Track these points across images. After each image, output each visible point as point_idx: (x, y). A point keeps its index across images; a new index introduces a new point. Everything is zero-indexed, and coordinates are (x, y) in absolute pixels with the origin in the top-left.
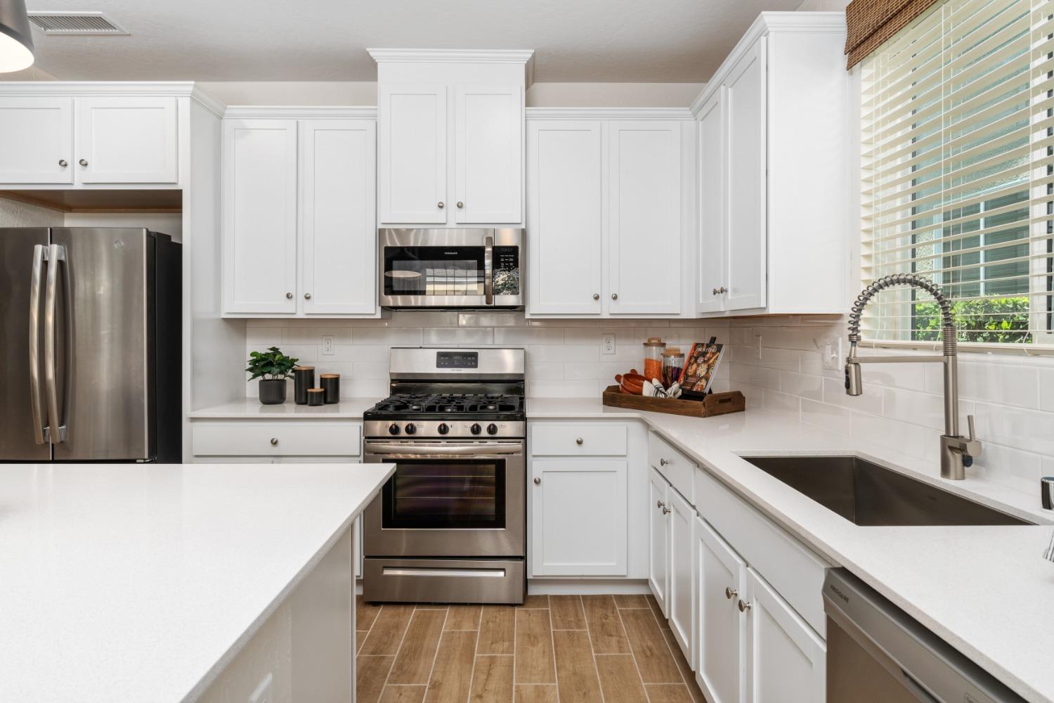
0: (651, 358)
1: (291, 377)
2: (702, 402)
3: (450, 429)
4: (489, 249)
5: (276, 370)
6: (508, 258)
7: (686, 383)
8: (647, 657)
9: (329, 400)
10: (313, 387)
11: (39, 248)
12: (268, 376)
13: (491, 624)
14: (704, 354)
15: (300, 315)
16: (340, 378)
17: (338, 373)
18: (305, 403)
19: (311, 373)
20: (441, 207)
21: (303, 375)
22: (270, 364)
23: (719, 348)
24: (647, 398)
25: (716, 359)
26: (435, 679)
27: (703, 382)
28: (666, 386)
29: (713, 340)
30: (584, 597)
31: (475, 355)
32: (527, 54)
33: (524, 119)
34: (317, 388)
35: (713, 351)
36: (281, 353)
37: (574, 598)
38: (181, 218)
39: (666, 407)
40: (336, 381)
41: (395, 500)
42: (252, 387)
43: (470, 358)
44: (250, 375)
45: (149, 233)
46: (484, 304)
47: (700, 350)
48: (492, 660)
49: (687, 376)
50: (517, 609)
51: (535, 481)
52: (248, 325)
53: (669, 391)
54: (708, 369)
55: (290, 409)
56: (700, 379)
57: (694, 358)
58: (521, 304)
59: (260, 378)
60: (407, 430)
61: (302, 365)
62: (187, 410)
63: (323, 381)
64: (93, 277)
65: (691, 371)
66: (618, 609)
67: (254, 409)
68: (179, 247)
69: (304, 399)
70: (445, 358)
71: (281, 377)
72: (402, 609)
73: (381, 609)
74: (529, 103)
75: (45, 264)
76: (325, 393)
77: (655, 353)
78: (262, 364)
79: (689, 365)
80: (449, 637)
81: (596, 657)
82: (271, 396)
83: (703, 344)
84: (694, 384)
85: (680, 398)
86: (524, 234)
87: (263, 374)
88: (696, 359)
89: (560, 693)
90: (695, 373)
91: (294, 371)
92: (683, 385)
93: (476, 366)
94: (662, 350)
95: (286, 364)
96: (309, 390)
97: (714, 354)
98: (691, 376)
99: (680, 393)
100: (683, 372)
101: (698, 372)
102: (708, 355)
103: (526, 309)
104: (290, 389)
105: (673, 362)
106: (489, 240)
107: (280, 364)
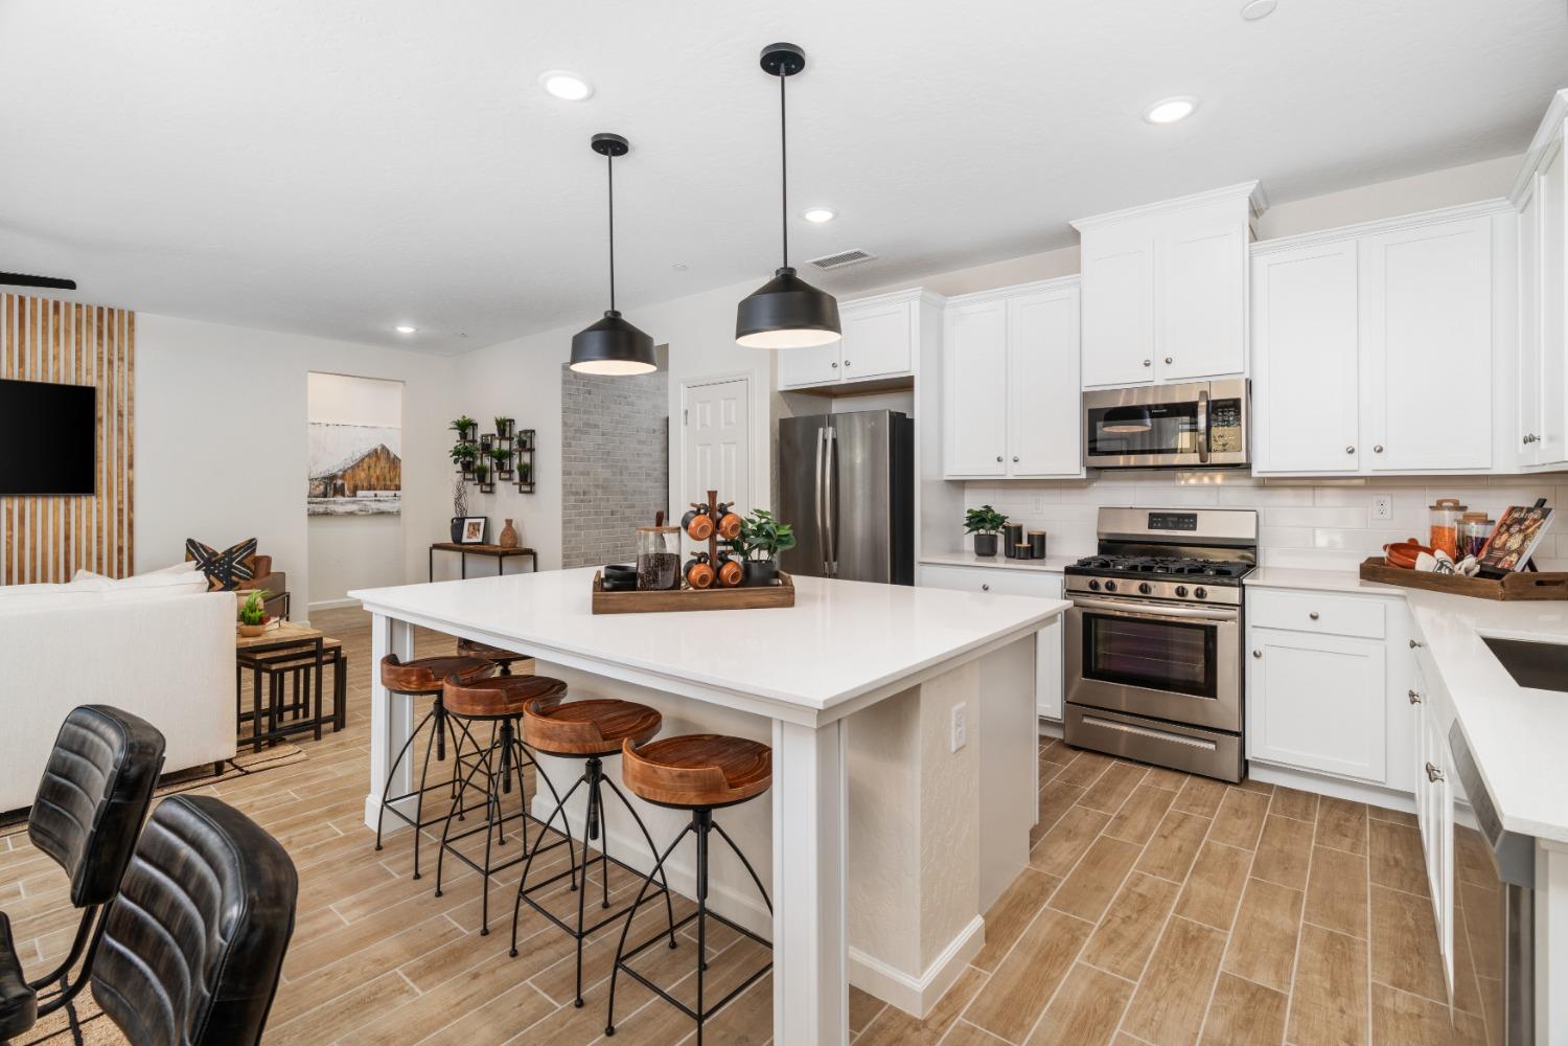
0: (1441, 525)
1: (1002, 533)
2: (1499, 581)
3: (1153, 590)
4: (1203, 404)
5: (988, 526)
6: (1226, 410)
7: (1489, 557)
8: (1388, 865)
9: (1036, 554)
10: (1020, 542)
11: (821, 430)
12: (982, 531)
13: (1194, 791)
14: (1520, 521)
15: (1010, 477)
16: (1047, 536)
17: (1043, 530)
18: (1014, 557)
19: (1019, 529)
20: (1147, 365)
21: (1012, 532)
22: (983, 520)
23: (1545, 514)
24: (1421, 574)
25: (1539, 527)
26: (1123, 813)
27: (1514, 557)
28: (1457, 560)
29: (1541, 503)
30: (1324, 798)
31: (1194, 517)
32: (1251, 186)
33: (1247, 256)
34: (1025, 543)
35: (1536, 517)
36: (993, 511)
37: (1309, 796)
38: (913, 395)
39: (1446, 585)
40: (1042, 538)
41: (1096, 653)
42: (969, 541)
43: (1188, 520)
44: (967, 529)
45: (890, 413)
46: (1198, 462)
47: (1516, 515)
48: (1186, 818)
49: (1492, 549)
50: (1229, 787)
51: (1255, 654)
52: (966, 485)
53: (1457, 566)
54: (1524, 541)
55: (1001, 561)
56: (1510, 552)
57: (1507, 526)
58: (1244, 461)
59: (975, 533)
60: (1107, 586)
61: (1012, 522)
62: (918, 556)
63: (1030, 537)
64: (851, 450)
65: (1498, 543)
66: (1368, 817)
67: (970, 558)
68: (911, 422)
69: (1012, 553)
70: (1157, 519)
71: (993, 532)
72: (1102, 758)
73: (1081, 754)
74: (1254, 237)
75: (825, 441)
76: (1032, 548)
77: (1448, 518)
78: (978, 520)
79: (1497, 535)
80: (1145, 790)
81: (1315, 847)
82: (985, 549)
83: (1522, 509)
84: (1500, 559)
85: (1477, 575)
86: (1249, 384)
87: (978, 529)
88: (1509, 527)
89: (1256, 861)
90: (1505, 544)
91: (1004, 527)
92: (1485, 560)
93: (1194, 529)
94: (1460, 515)
95: (998, 521)
96: (1018, 545)
97: (1535, 521)
98: (1498, 549)
99: (1477, 569)
100: (1488, 543)
101: (1508, 545)
102: (1527, 523)
103: (1253, 466)
104: (1001, 545)
105: (1475, 530)
106: (1203, 394)
107: (992, 521)
